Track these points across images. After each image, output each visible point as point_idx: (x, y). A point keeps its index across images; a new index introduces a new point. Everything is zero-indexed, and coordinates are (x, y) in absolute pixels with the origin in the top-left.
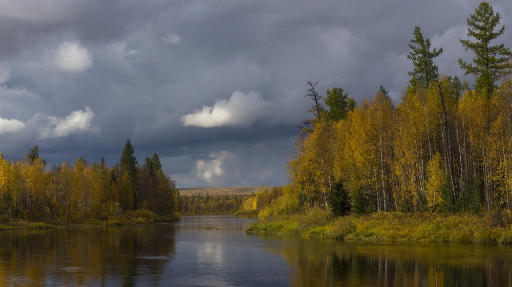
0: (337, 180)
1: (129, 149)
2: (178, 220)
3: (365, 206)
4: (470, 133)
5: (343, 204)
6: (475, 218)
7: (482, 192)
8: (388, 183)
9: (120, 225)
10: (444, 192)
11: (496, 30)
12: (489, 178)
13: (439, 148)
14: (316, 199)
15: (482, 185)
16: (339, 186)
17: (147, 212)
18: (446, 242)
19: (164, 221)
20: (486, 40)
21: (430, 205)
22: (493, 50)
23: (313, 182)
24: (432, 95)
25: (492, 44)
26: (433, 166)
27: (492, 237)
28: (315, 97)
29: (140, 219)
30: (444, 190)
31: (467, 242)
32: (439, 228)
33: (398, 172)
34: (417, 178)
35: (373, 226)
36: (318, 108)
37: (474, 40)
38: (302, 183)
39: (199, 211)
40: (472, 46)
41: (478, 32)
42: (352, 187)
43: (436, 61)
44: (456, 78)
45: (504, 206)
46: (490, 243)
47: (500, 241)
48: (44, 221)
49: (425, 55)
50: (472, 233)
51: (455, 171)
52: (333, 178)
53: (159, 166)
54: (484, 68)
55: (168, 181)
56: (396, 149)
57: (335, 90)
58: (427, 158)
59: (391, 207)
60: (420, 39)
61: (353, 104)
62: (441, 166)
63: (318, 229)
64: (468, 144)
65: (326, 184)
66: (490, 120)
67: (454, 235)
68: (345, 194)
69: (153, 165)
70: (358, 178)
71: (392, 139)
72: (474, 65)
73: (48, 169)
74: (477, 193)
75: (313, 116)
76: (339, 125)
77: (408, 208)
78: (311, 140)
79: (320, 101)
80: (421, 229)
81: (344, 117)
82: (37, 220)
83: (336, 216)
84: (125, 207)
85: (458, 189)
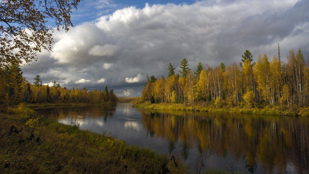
0: (152, 96)
1: (107, 87)
2: (117, 104)
3: (158, 101)
4: (181, 86)
5: (153, 101)
6: (182, 105)
7: (183, 99)
8: (163, 97)
9: (104, 104)
10: (175, 99)
11: (187, 64)
12: (185, 96)
13: (174, 89)
14: (148, 100)
15: (183, 98)
16: (153, 97)
17: (110, 102)
18: (175, 110)
19: (114, 104)
20: (185, 66)
21: (172, 101)
22: (186, 69)
23: (147, 96)
24: (173, 77)
25: (186, 67)
26: (173, 93)
27: (185, 109)
28: (148, 77)
29: (108, 103)
30: (175, 98)
31: (180, 110)
32: (174, 107)
33: (165, 94)
34: (169, 96)
35: (160, 106)
36: (149, 80)
37: (182, 66)
38: (145, 96)
39: (121, 102)
40: (182, 68)
41: (183, 65)
42: (155, 97)
43: (174, 70)
44: (178, 74)
45: (188, 102)
46: (185, 110)
47: (187, 110)
48: (87, 103)
49: (172, 69)
50: (181, 108)
51: (178, 94)
52: (151, 95)
53: (113, 92)
54: (184, 72)
55: (115, 95)
56: (165, 89)
57: (152, 76)
58: (172, 92)
59: (164, 102)
60: (171, 66)
61: (156, 79)
62: (175, 93)
63: (148, 106)
64: (180, 88)
65: (150, 97)
66: (185, 83)
67: (177, 108)
68: (154, 99)
69: (112, 91)
70: (157, 95)
71: (164, 87)
72: (182, 72)
73: (88, 92)
74: (182, 99)
75: (147, 82)
76: (153, 83)
77: (168, 102)
78: (147, 86)
79: (149, 78)
80: (170, 107)
81: (154, 82)
82: (85, 103)
83: (152, 103)
84: (105, 100)
85: (178, 98)
